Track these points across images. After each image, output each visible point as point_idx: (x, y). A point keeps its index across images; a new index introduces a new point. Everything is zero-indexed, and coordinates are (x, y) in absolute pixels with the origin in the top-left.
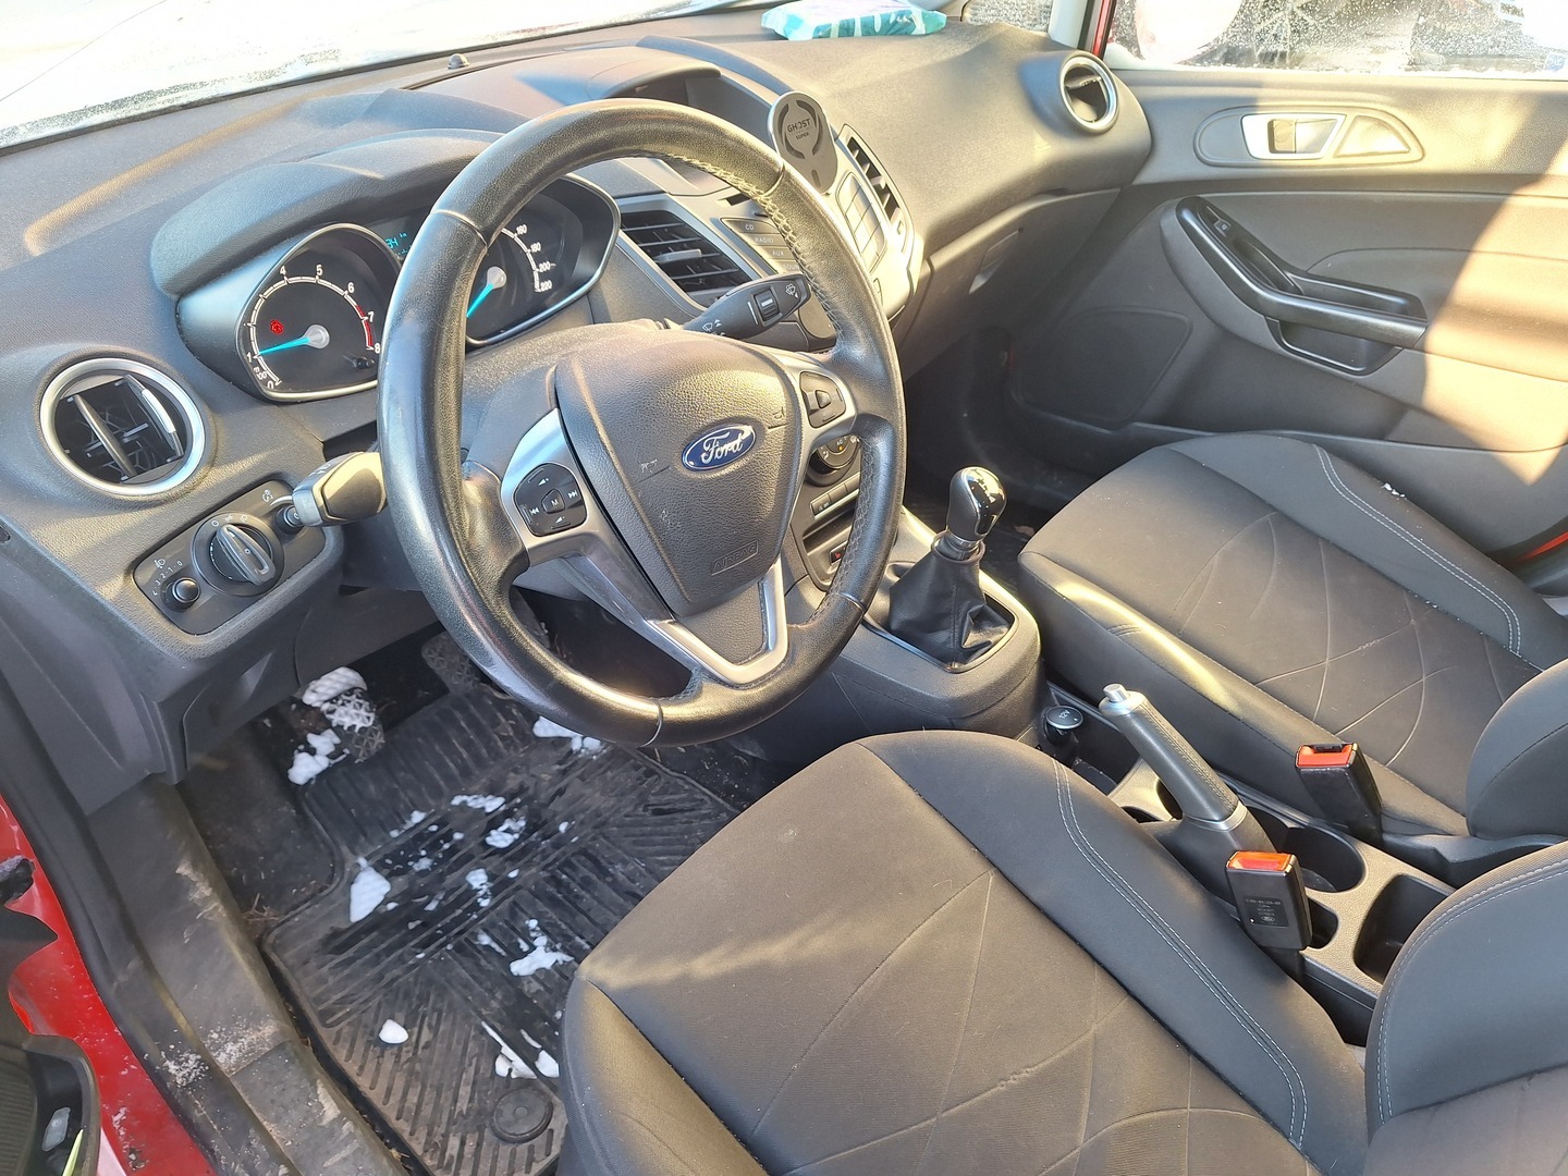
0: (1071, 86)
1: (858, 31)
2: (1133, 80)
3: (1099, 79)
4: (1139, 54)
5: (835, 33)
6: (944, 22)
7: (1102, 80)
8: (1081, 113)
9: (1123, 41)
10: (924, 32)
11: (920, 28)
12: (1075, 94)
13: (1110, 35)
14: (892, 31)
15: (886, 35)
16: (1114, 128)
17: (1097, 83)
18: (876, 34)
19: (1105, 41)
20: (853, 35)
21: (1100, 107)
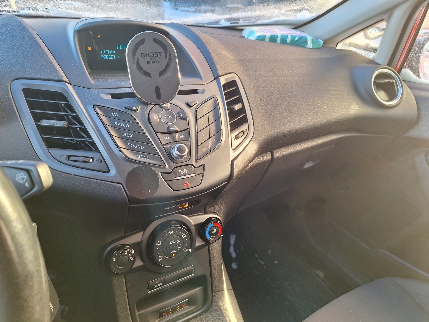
0: (377, 81)
1: (279, 41)
2: (412, 86)
3: (394, 81)
4: (418, 76)
5: (267, 39)
6: (322, 44)
7: (396, 82)
8: (381, 96)
9: (411, 68)
10: (311, 48)
11: (310, 45)
12: (379, 86)
13: (405, 64)
14: (296, 44)
15: (292, 45)
16: (398, 106)
17: (393, 83)
18: (287, 44)
19: (402, 66)
20: (276, 42)
21: (392, 95)
